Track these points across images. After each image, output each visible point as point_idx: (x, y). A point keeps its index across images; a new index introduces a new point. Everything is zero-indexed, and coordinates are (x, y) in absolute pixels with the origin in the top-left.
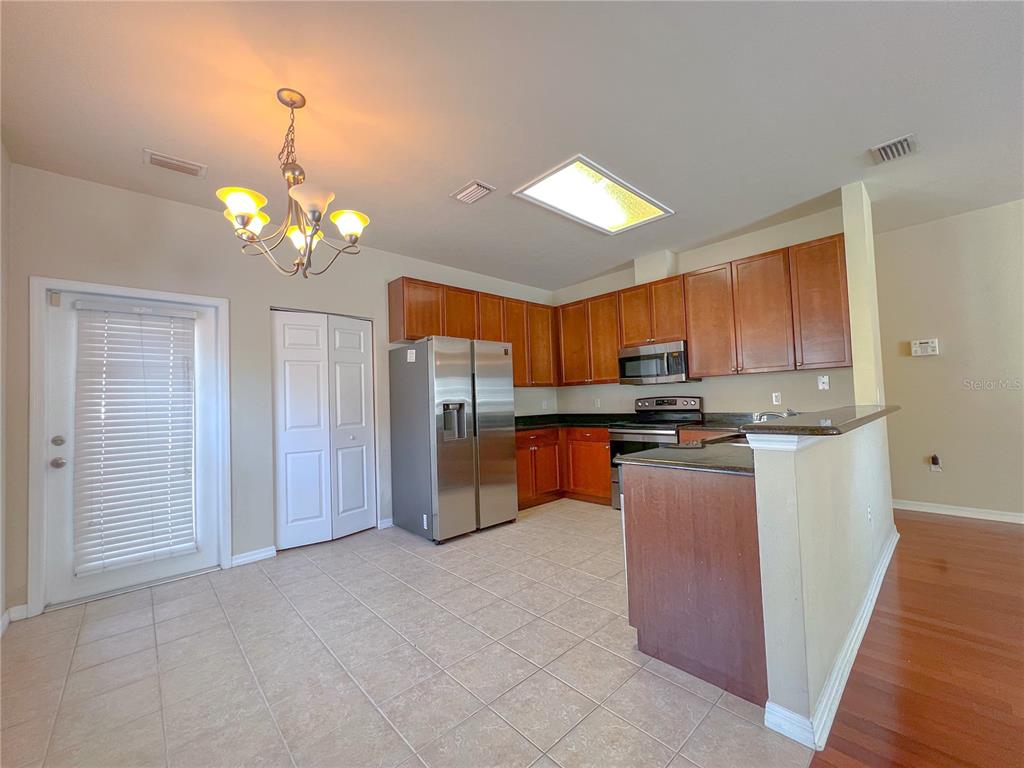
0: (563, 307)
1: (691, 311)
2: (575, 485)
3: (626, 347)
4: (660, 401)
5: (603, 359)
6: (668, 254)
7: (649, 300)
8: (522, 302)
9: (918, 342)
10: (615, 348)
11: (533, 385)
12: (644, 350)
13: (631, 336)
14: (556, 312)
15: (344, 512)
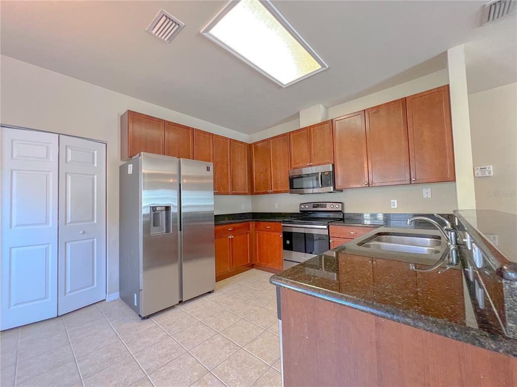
0: (255, 144)
1: (337, 145)
2: (260, 260)
3: (294, 169)
4: (316, 205)
5: (279, 177)
6: (321, 108)
7: (309, 139)
8: (227, 139)
9: (479, 168)
10: (287, 169)
11: (234, 194)
12: (306, 171)
13: (297, 161)
14: (250, 148)
15: (70, 292)
